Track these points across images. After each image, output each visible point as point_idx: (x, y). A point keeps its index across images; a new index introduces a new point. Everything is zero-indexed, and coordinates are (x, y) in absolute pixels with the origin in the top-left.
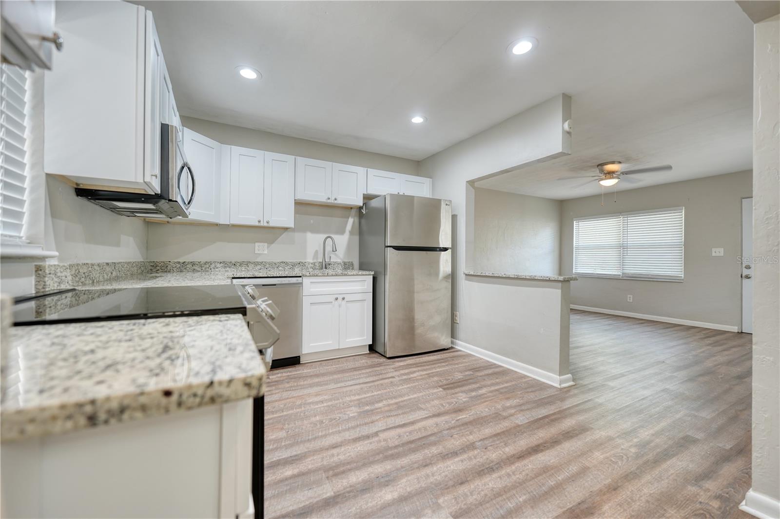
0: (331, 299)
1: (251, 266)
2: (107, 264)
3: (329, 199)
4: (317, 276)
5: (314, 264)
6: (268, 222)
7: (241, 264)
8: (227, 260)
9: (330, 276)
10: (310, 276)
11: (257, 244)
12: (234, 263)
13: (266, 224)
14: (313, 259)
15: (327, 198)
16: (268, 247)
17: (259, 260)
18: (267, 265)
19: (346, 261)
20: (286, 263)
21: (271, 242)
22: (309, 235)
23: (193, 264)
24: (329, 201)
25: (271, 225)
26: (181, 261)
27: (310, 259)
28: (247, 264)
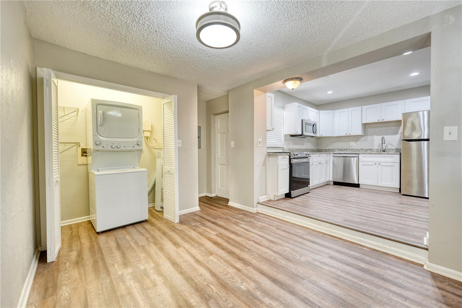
0: (373, 164)
1: (348, 151)
2: (298, 149)
3: (379, 120)
4: (365, 154)
5: (378, 149)
6: (350, 134)
7: (344, 150)
8: (340, 148)
9: (372, 154)
10: (362, 154)
11: (351, 142)
12: (342, 149)
13: (349, 135)
14: (378, 147)
15: (378, 120)
16: (355, 143)
17: (352, 148)
18: (355, 150)
19: (398, 148)
20: (363, 149)
21: (356, 141)
22: (375, 137)
23: (329, 150)
24: (379, 121)
25: (351, 135)
26: (326, 149)
27: (376, 147)
28: (347, 150)
